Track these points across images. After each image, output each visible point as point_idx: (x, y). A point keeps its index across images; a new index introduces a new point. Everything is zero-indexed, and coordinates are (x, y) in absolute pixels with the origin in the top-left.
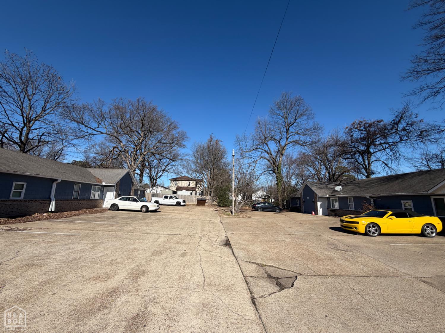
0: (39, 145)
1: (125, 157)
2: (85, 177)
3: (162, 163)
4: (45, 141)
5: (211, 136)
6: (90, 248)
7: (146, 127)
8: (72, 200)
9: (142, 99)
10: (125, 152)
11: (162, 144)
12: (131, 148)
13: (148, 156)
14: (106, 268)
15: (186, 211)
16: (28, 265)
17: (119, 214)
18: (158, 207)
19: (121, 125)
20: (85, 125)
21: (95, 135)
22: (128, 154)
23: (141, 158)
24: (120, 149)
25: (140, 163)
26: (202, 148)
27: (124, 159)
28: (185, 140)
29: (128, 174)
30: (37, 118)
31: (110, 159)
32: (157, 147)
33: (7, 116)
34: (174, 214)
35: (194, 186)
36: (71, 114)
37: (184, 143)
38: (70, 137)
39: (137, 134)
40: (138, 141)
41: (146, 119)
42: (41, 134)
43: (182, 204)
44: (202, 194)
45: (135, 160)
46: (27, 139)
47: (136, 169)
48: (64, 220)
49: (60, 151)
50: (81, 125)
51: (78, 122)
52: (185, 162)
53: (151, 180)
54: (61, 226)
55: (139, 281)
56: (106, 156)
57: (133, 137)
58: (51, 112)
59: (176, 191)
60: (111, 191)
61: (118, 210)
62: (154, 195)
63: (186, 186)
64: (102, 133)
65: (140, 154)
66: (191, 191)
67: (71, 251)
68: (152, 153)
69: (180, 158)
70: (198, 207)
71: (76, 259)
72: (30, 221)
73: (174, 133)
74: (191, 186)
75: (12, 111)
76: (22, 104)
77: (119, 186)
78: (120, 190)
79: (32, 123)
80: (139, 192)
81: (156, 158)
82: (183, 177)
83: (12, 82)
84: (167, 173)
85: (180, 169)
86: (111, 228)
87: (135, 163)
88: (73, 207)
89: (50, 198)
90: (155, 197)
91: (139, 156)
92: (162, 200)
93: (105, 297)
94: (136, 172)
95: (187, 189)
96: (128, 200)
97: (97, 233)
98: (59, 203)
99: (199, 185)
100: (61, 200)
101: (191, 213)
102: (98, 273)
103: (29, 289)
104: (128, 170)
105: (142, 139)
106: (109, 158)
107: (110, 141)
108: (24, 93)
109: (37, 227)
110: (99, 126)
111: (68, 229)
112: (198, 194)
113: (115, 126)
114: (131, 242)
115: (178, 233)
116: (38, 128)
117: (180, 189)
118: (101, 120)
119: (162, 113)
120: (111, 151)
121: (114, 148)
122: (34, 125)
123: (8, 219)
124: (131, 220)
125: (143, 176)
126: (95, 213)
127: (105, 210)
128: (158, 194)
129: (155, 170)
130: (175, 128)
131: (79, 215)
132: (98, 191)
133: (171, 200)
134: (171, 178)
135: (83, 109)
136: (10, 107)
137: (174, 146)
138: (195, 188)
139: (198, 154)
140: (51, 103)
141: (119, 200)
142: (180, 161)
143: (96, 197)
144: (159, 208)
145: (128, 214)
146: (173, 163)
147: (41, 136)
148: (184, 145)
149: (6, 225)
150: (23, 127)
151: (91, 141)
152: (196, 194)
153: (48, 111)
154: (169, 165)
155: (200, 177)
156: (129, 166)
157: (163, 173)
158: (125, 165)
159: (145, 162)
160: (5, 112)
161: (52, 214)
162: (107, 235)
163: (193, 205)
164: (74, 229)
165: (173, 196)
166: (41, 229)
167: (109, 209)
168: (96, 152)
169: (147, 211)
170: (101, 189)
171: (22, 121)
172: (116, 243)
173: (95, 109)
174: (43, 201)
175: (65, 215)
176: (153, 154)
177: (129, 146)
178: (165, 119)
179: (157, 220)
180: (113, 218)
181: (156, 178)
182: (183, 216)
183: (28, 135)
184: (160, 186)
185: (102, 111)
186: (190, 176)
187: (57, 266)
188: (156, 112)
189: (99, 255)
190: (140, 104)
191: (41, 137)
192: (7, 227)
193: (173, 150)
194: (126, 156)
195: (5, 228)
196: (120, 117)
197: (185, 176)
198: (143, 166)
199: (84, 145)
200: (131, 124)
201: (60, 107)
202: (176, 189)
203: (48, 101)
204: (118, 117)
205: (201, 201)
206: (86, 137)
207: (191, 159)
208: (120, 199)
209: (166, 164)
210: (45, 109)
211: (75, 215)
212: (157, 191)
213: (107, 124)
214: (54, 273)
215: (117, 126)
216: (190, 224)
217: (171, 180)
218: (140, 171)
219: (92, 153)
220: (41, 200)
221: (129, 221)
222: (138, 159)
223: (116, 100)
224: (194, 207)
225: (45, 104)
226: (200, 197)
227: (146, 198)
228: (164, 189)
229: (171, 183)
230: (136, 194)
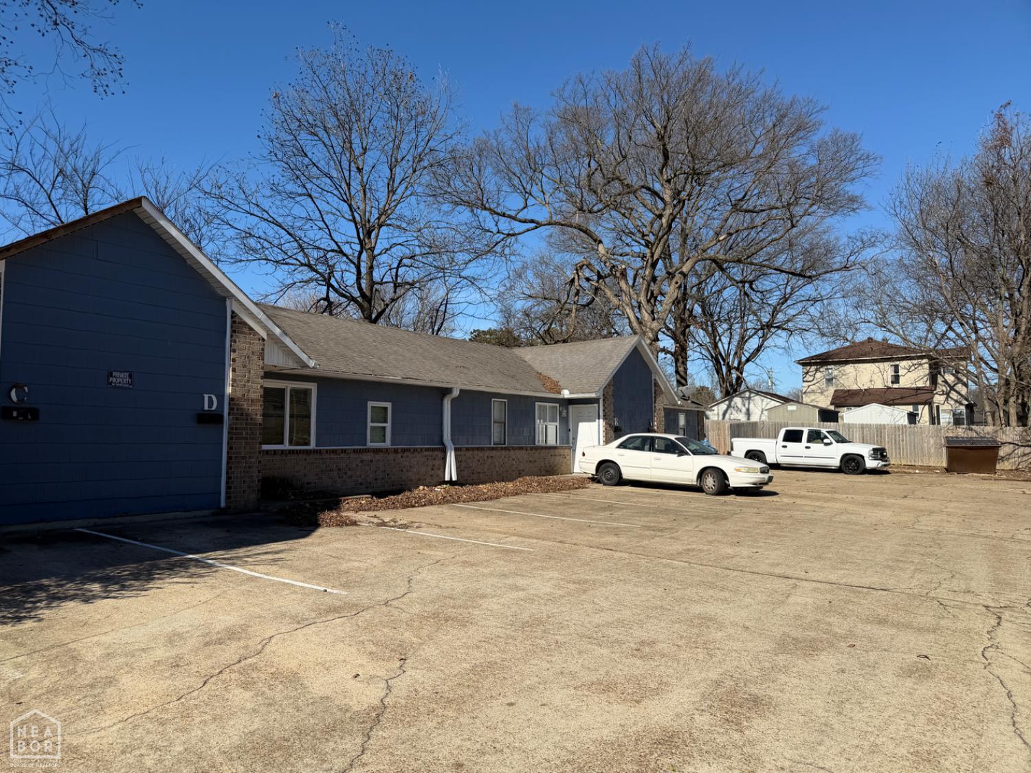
0: (397, 295)
1: (616, 295)
2: (513, 377)
3: (756, 297)
4: (408, 283)
5: (1000, 116)
6: (569, 594)
7: (679, 160)
8: (493, 449)
9: (651, 54)
10: (615, 276)
11: (748, 216)
12: (633, 256)
13: (699, 276)
14: (627, 662)
15: (894, 497)
16: (436, 615)
17: (626, 494)
18: (766, 476)
19: (589, 181)
20: (490, 209)
21: (519, 237)
22: (627, 283)
23: (671, 291)
24: (598, 268)
25: (670, 311)
26: (953, 194)
27: (615, 301)
28: (854, 174)
29: (635, 356)
30: (383, 218)
31: (570, 311)
32: (730, 234)
33: (327, 231)
34: (838, 505)
35: (924, 383)
36: (452, 183)
37: (852, 189)
38: (461, 257)
39: (648, 198)
40: (656, 226)
41: (676, 126)
42: (395, 265)
43: (870, 463)
44: (971, 414)
45: (652, 298)
46: (372, 283)
47: (661, 336)
48: (485, 506)
49: (441, 305)
50: (479, 211)
51: (469, 204)
52: (862, 278)
53: (719, 371)
54: (480, 521)
55: (748, 728)
56: (559, 301)
57: (635, 214)
58: (408, 192)
59: (832, 408)
60: (591, 420)
61: (622, 482)
62: (739, 430)
63: (879, 385)
64: (539, 225)
65: (669, 273)
66: (910, 408)
67: (521, 594)
68: (714, 261)
69: (838, 260)
70: (954, 479)
71: (539, 622)
72: (413, 506)
73: (801, 153)
74: (905, 382)
75: (334, 214)
76: (349, 185)
77: (611, 400)
78: (618, 412)
79: (373, 235)
80: (682, 421)
81: (732, 279)
82: (862, 343)
83: (322, 133)
84: (784, 334)
85: (841, 311)
86: (611, 539)
87: (653, 312)
88: (497, 469)
89: (443, 444)
90: (746, 436)
91: (666, 283)
92: (775, 450)
93: (647, 751)
94: (661, 344)
95: (888, 397)
96: (647, 447)
97: (577, 551)
98: (464, 458)
99: (950, 378)
100: (467, 449)
101: (922, 504)
102: (607, 673)
103: (455, 676)
104: (635, 339)
105: (667, 212)
106: (567, 306)
107: (565, 247)
108: (348, 155)
109: (432, 522)
110: (526, 200)
111: (499, 532)
112: (945, 418)
113: (573, 189)
114: (688, 592)
115: (874, 580)
116: (388, 246)
117: (850, 401)
118: (531, 178)
119: (737, 81)
120: (573, 281)
121: (579, 268)
122: (379, 241)
123: (372, 498)
124: (672, 517)
125: (685, 359)
126: (555, 490)
127: (581, 483)
128: (755, 424)
129: (730, 329)
130: (798, 130)
131: (517, 494)
132: (553, 420)
133: (817, 448)
134: (804, 355)
135: (477, 158)
136: (328, 203)
137: (807, 213)
138: (931, 391)
139: (932, 224)
140: (404, 162)
141: (619, 447)
142: (836, 276)
143: (552, 441)
144: (770, 479)
145: (659, 496)
146: (809, 290)
147: (397, 268)
148: (852, 200)
149: (372, 513)
150: (360, 253)
151: (513, 258)
152: (934, 420)
153: (400, 191)
154: (789, 302)
155: (951, 334)
156: (635, 324)
157: (764, 338)
158: (620, 324)
159: (690, 301)
160: (323, 221)
161: (453, 490)
162: (605, 561)
163: (930, 469)
164: (514, 535)
165: (824, 431)
166: (441, 527)
167: (594, 479)
168: (528, 292)
169: (724, 489)
170: (560, 413)
171: (356, 235)
172: (640, 590)
173: (509, 143)
174: (431, 453)
175: (484, 493)
176: (719, 264)
177: (627, 249)
178: (750, 107)
179: (771, 527)
180: (610, 507)
181: (740, 363)
182: (885, 515)
183: (372, 272)
184: (758, 393)
185: (530, 145)
186: (894, 340)
187: (500, 632)
188: (710, 88)
189: (597, 619)
190: (648, 74)
191: (397, 271)
192: (375, 516)
193: (803, 233)
194: (621, 290)
195: (372, 519)
196: (584, 149)
197: (870, 339)
198: (682, 320)
199: (495, 275)
200: (623, 167)
201: (425, 168)
202: (831, 404)
203: (396, 161)
204: (576, 150)
205: (972, 453)
206: (498, 248)
207: (896, 255)
208: (622, 446)
209: (773, 301)
210: (393, 187)
211: (506, 494)
212: (748, 413)
213: (548, 187)
214: (496, 649)
215: (578, 186)
216: (928, 550)
217: (804, 364)
218: (673, 342)
219: (519, 299)
220: (427, 450)
221: (663, 521)
222: (663, 295)
223: (564, 89)
224: (932, 478)
225: (391, 171)
226: (961, 432)
227: (711, 439)
228: (778, 404)
229: (808, 378)
230: (671, 426)
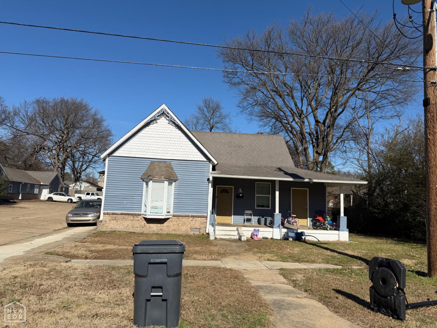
8: (27, 194)
17: (53, 203)
29: (57, 176)
53: (74, 173)
60: (46, 189)
61: (53, 201)
62: (77, 192)
77: (51, 185)
78: (52, 188)
80: (64, 189)
89: (19, 192)
92: (84, 197)
96: (59, 195)
98: (23, 195)
100: (24, 193)
104: (57, 173)
127: (44, 201)
128: (81, 190)
132: (38, 188)
133: (92, 197)
141: (53, 194)
143: (37, 193)
156: (53, 163)
161: (20, 201)
165: (96, 193)
167: (47, 201)
169: (72, 202)
170: (40, 187)
174: (17, 194)
181: (81, 171)
184: (84, 181)
212: (81, 187)
217: (100, 173)
227: (70, 193)
228: (89, 185)
229: (100, 177)
230: (61, 191)
